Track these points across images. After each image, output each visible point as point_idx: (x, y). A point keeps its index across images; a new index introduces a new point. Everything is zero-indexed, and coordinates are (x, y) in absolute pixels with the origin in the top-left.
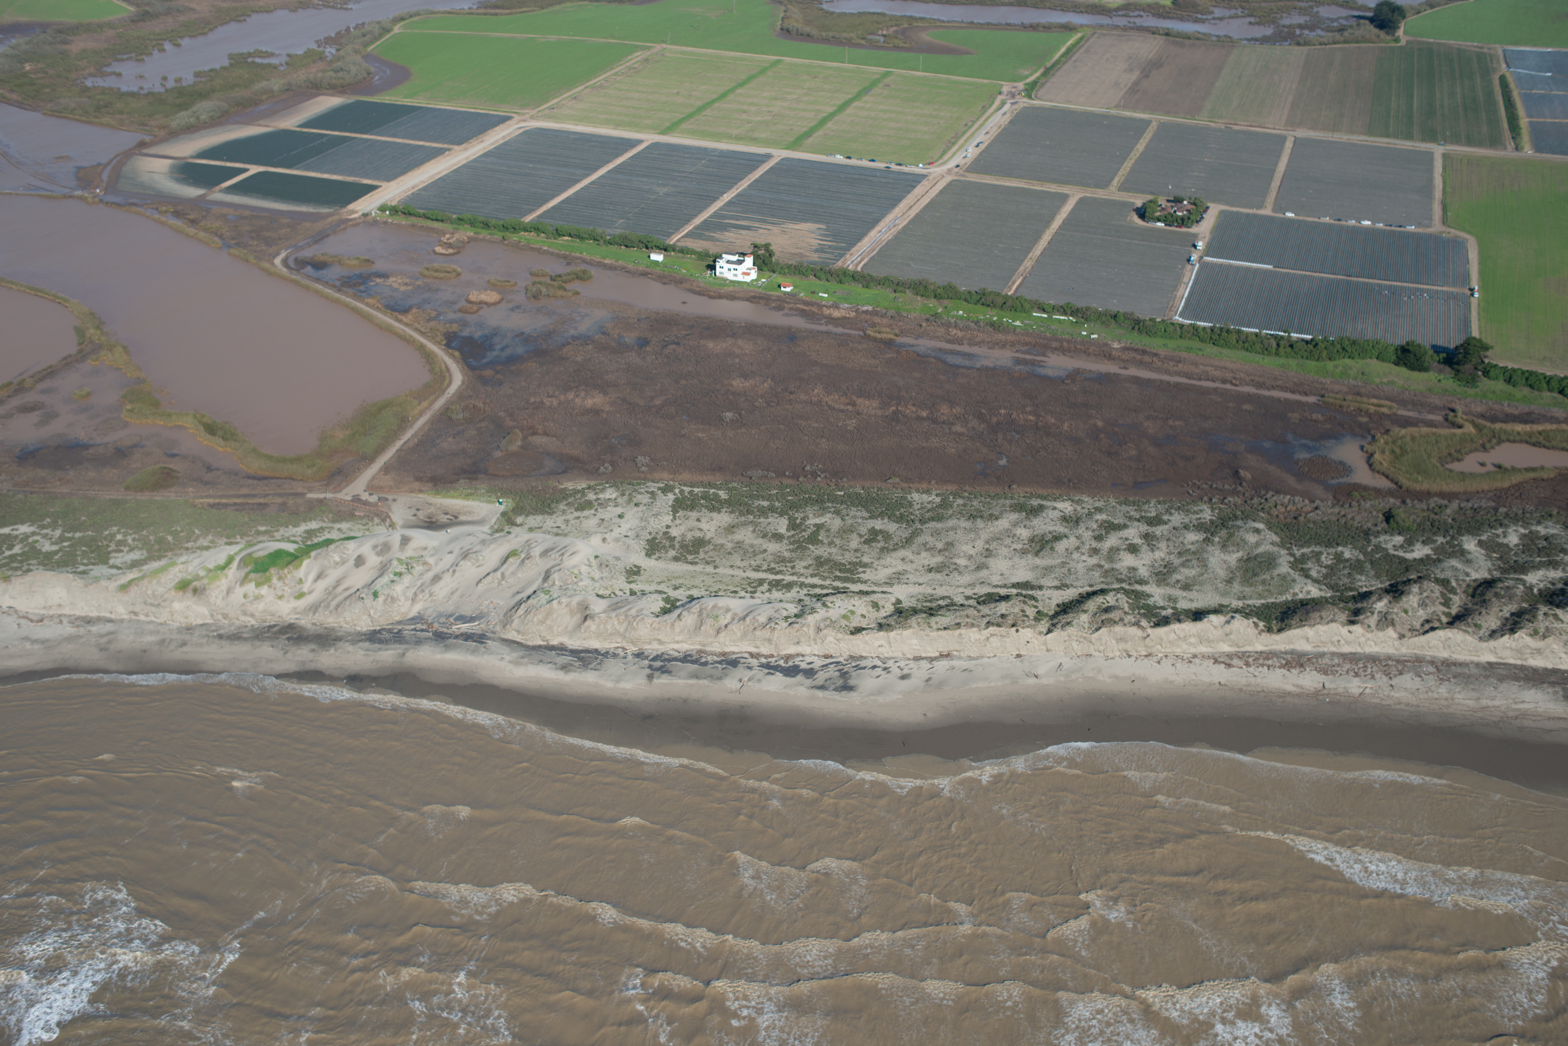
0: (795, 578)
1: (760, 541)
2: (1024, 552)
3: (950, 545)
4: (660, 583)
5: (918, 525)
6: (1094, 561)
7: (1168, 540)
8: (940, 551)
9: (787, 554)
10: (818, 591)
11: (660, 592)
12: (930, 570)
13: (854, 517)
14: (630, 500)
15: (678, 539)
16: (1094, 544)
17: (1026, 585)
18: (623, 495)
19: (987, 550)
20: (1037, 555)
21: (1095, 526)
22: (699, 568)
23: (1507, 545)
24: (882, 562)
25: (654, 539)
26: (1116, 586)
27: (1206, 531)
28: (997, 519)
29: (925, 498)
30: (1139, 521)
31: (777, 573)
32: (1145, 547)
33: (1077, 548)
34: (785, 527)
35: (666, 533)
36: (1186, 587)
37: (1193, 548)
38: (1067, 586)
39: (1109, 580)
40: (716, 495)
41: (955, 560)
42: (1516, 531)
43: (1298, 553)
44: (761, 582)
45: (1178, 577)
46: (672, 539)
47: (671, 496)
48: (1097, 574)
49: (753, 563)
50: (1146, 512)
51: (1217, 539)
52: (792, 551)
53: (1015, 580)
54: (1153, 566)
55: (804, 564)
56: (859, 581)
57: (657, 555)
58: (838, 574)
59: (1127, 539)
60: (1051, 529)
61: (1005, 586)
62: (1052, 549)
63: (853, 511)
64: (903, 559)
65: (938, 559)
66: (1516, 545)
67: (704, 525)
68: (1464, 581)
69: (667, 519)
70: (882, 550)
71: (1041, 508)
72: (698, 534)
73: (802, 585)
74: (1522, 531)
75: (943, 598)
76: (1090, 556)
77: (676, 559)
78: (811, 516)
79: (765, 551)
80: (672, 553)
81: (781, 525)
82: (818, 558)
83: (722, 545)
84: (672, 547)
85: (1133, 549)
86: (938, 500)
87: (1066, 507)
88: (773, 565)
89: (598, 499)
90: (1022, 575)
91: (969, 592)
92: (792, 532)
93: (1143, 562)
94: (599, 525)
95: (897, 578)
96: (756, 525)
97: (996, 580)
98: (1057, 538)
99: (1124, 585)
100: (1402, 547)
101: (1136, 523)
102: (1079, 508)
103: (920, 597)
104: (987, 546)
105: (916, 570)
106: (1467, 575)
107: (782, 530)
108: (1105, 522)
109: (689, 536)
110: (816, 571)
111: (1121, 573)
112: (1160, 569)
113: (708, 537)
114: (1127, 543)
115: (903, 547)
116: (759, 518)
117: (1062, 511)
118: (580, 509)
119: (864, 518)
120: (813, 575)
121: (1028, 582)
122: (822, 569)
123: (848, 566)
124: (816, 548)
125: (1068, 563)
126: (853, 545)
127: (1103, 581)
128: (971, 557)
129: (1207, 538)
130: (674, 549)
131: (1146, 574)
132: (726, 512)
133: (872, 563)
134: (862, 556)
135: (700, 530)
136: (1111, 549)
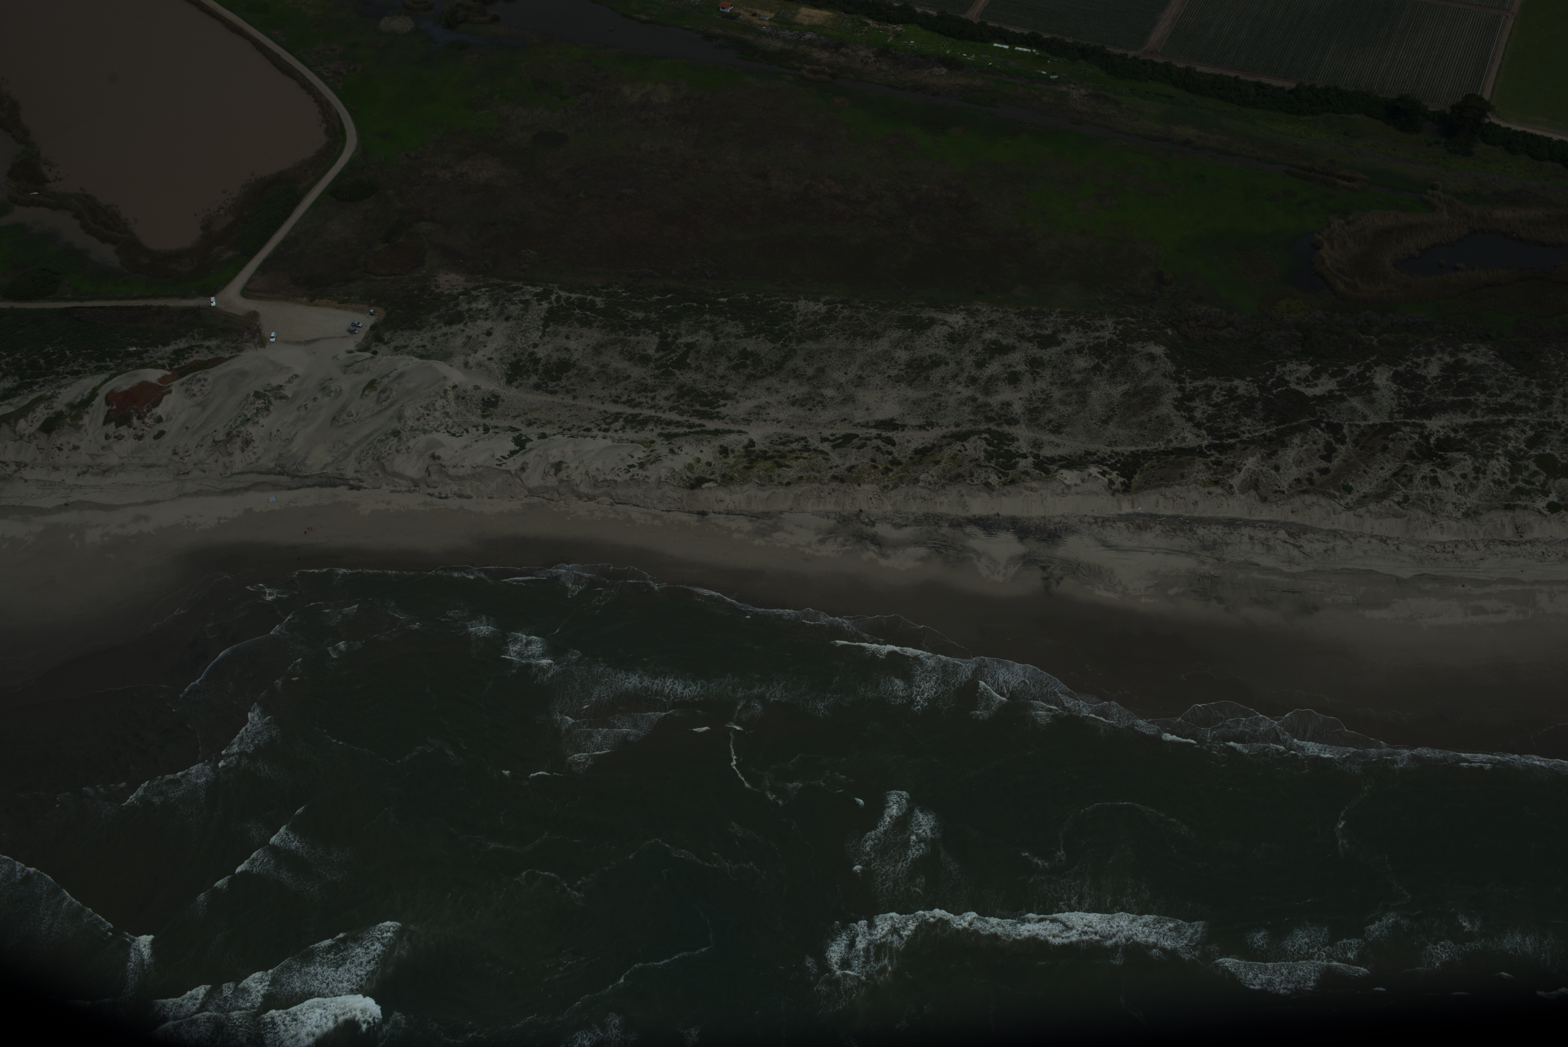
0: (652, 413)
1: (625, 364)
2: (898, 380)
3: (821, 370)
4: (515, 417)
5: (793, 345)
6: (969, 392)
7: (1055, 367)
8: (809, 379)
9: (650, 381)
10: (673, 430)
11: (513, 429)
12: (793, 404)
13: (729, 335)
14: (501, 313)
15: (543, 361)
16: (974, 372)
17: (888, 424)
18: (495, 304)
19: (860, 377)
20: (910, 385)
21: (980, 349)
22: (556, 399)
23: (1424, 378)
24: (746, 392)
25: (520, 361)
26: (983, 427)
27: (1100, 355)
28: (878, 338)
29: (813, 306)
30: (1030, 340)
31: (635, 406)
32: (1028, 376)
33: (955, 377)
34: (654, 347)
35: (531, 354)
36: (1057, 430)
37: (1077, 377)
38: (932, 425)
39: (979, 417)
40: (592, 302)
41: (822, 391)
42: (1440, 359)
43: (1189, 386)
44: (617, 416)
45: (1052, 416)
46: (537, 361)
47: (545, 305)
49: (613, 392)
50: (1042, 328)
51: (1107, 367)
52: (656, 377)
53: (880, 416)
54: (1030, 400)
55: (665, 393)
56: (717, 417)
57: (519, 381)
58: (698, 407)
59: (1010, 366)
60: (932, 351)
61: (866, 425)
62: (927, 378)
63: (729, 327)
64: (768, 389)
65: (805, 389)
66: (1435, 378)
67: (572, 344)
68: (1358, 426)
69: (535, 336)
70: (749, 378)
71: (930, 322)
72: (564, 355)
73: (658, 421)
74: (1447, 359)
75: (798, 440)
76: (967, 386)
77: (537, 387)
78: (684, 333)
79: (629, 377)
80: (534, 379)
81: (651, 344)
82: (681, 387)
83: (587, 369)
84: (536, 371)
85: (1014, 379)
86: (824, 309)
87: (957, 319)
88: (633, 396)
89: (470, 310)
90: (889, 410)
91: (827, 433)
92: (661, 353)
93: (1021, 395)
94: (465, 345)
95: (758, 414)
96: (625, 343)
97: (860, 416)
98: (936, 362)
99: (990, 426)
100: (1306, 380)
101: (1026, 344)
102: (971, 322)
103: (775, 438)
104: (860, 373)
105: (780, 402)
106: (1365, 418)
107: (651, 352)
108: (994, 342)
109: (555, 357)
110: (676, 404)
111: (992, 410)
112: (1038, 404)
113: (573, 359)
114: (1009, 370)
115: (771, 374)
116: (630, 336)
117: (951, 327)
118: (449, 323)
119: (738, 337)
120: (671, 409)
121: (892, 420)
122: (682, 401)
123: (710, 398)
124: (682, 374)
125: (941, 396)
126: (720, 370)
127: (971, 420)
128: (840, 387)
129: (1098, 364)
130: (537, 374)
131: (1019, 411)
132: (598, 327)
133: (736, 393)
134: (727, 384)
135: (567, 350)
136: (991, 378)
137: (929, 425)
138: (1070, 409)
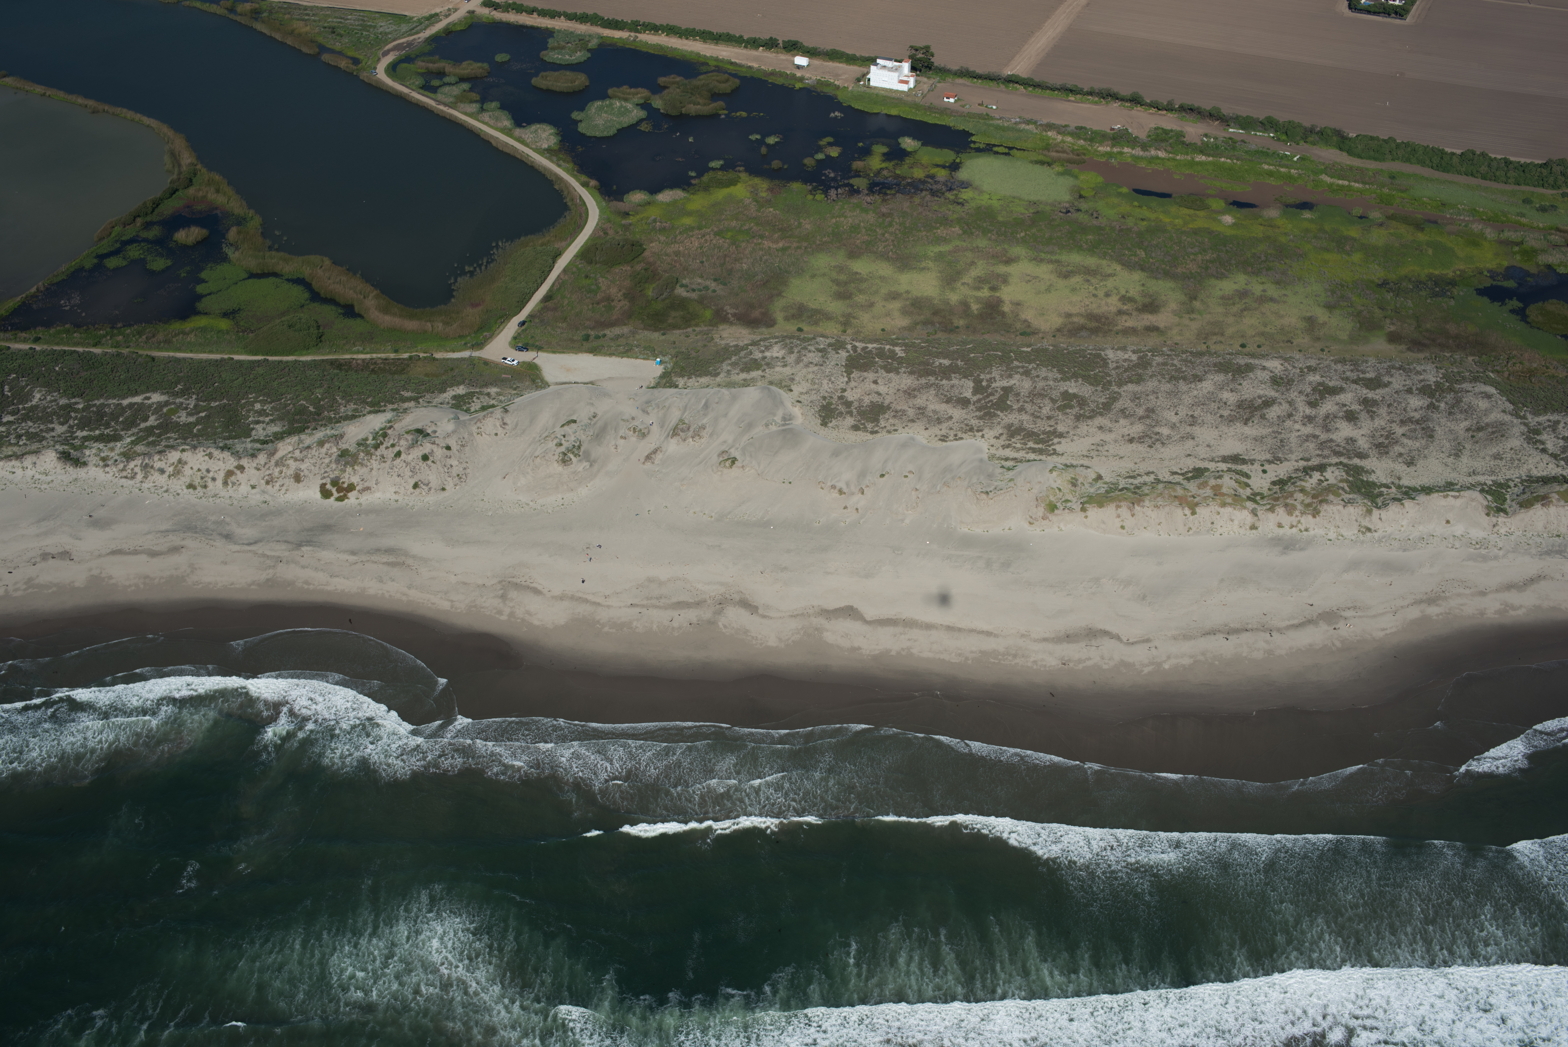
1: (944, 406)
2: (1231, 420)
3: (1151, 411)
5: (1115, 388)
6: (1308, 430)
7: (1389, 406)
8: (1141, 418)
9: (974, 422)
12: (1131, 441)
13: (1046, 379)
14: (798, 361)
15: (856, 404)
16: (1308, 411)
17: (1236, 459)
18: (792, 353)
19: (1192, 416)
20: (1246, 424)
21: (1309, 390)
22: (879, 438)
24: (1078, 431)
25: (830, 404)
26: (1334, 460)
27: (1431, 395)
28: (1201, 380)
29: (1121, 355)
30: (1355, 382)
32: (1365, 414)
33: (1290, 415)
34: (970, 390)
35: (841, 398)
36: (1410, 462)
37: (1417, 415)
38: (1281, 460)
39: (1326, 452)
40: (892, 351)
41: (1157, 429)
43: (1532, 422)
45: (1402, 450)
46: (848, 404)
47: (843, 354)
48: (1311, 445)
49: (938, 432)
50: (1364, 372)
51: (1442, 405)
52: (980, 418)
53: (1224, 451)
54: (1373, 436)
55: (994, 433)
56: (1055, 453)
57: (834, 422)
58: (1031, 444)
59: (1345, 405)
60: (1261, 392)
61: (1212, 460)
62: (1263, 417)
63: (1043, 372)
64: (1100, 428)
65: (1139, 428)
67: (882, 389)
69: (841, 381)
70: (1078, 418)
71: (1250, 368)
72: (876, 399)
73: (994, 458)
75: (1147, 474)
76: (1305, 424)
77: (856, 428)
78: (997, 378)
79: (951, 418)
80: (850, 421)
81: (966, 387)
82: (1009, 427)
83: (903, 411)
84: (850, 413)
85: (1351, 417)
86: (1134, 357)
87: (1275, 365)
88: (960, 435)
89: (765, 358)
90: (1232, 446)
91: (1175, 467)
92: (979, 396)
93: (1362, 432)
95: (1097, 450)
96: (938, 387)
97: (1202, 452)
98: (1268, 403)
99: (1342, 459)
101: (1354, 386)
102: (1289, 367)
103: (1122, 472)
104: (1190, 413)
105: (1116, 440)
107: (968, 394)
108: (1320, 384)
109: (867, 400)
110: (1007, 442)
111: (1338, 446)
112: (1381, 440)
113: (886, 403)
114: (1345, 409)
115: (1101, 415)
116: (941, 380)
117: (1271, 372)
118: (747, 369)
119: (1055, 380)
120: (1004, 447)
121: (1238, 455)
122: (1013, 440)
123: (1042, 436)
124: (1006, 416)
125: (1281, 433)
126: (1046, 411)
127: (1318, 455)
128: (1173, 427)
129: (1432, 404)
130: (851, 416)
131: (1366, 446)
132: (905, 373)
133: (1068, 432)
134: (1057, 423)
135: (879, 394)
136: (1327, 416)
137: (1276, 460)
138: (1418, 444)
